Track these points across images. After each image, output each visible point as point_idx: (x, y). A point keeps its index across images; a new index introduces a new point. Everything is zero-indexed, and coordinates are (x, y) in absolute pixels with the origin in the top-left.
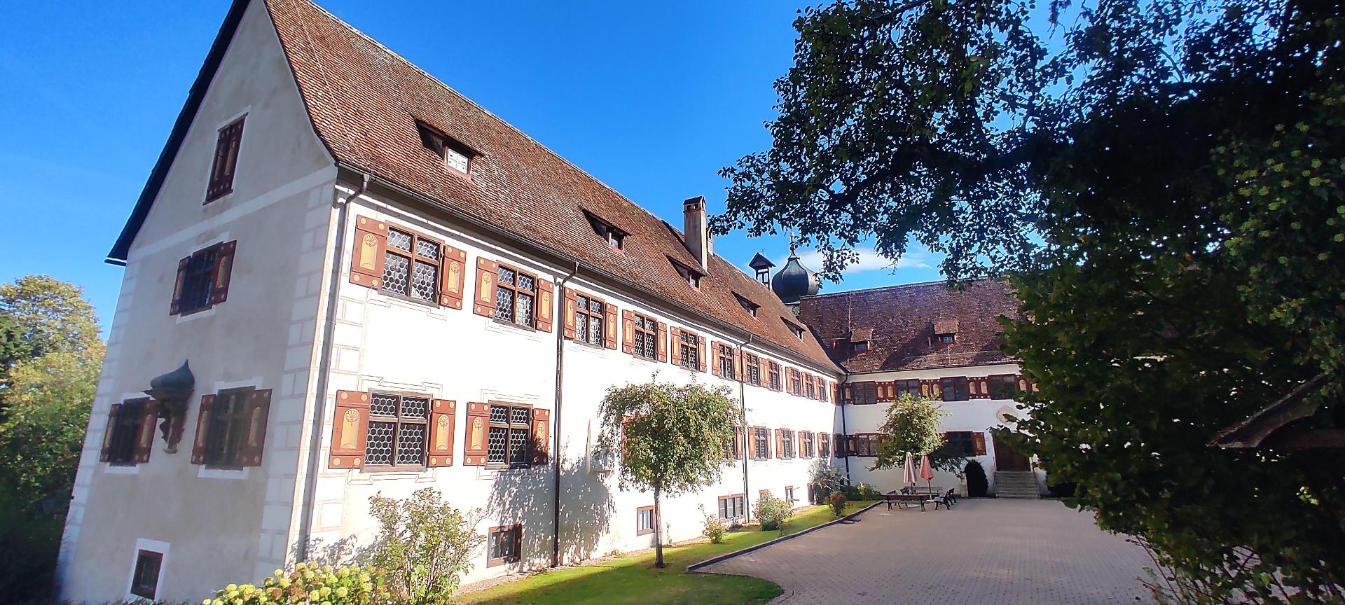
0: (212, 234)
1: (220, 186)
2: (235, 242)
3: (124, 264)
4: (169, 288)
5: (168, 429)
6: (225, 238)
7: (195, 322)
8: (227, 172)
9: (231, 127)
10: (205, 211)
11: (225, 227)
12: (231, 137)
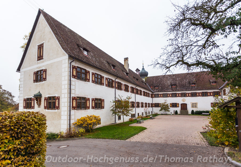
0: (40, 67)
1: (40, 57)
2: (46, 69)
3: (20, 72)
4: (32, 77)
5: (38, 103)
6: (44, 68)
7: (40, 84)
8: (41, 55)
9: (40, 45)
10: (38, 63)
11: (43, 66)
12: (41, 47)
